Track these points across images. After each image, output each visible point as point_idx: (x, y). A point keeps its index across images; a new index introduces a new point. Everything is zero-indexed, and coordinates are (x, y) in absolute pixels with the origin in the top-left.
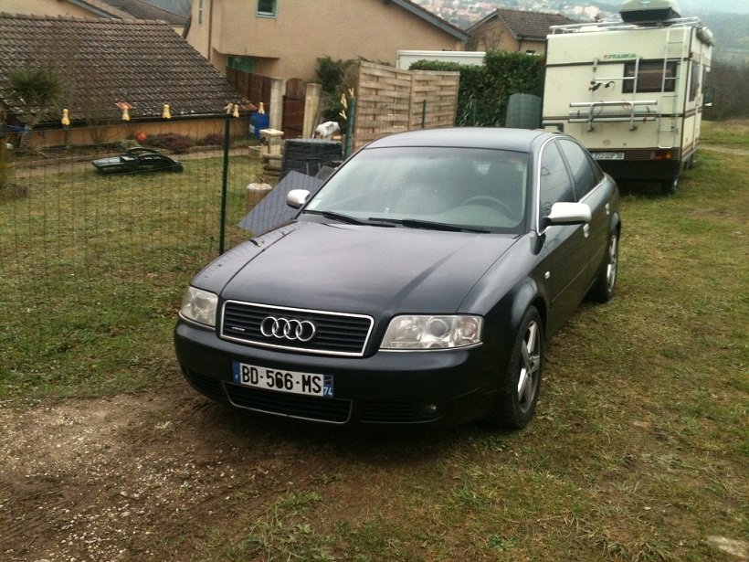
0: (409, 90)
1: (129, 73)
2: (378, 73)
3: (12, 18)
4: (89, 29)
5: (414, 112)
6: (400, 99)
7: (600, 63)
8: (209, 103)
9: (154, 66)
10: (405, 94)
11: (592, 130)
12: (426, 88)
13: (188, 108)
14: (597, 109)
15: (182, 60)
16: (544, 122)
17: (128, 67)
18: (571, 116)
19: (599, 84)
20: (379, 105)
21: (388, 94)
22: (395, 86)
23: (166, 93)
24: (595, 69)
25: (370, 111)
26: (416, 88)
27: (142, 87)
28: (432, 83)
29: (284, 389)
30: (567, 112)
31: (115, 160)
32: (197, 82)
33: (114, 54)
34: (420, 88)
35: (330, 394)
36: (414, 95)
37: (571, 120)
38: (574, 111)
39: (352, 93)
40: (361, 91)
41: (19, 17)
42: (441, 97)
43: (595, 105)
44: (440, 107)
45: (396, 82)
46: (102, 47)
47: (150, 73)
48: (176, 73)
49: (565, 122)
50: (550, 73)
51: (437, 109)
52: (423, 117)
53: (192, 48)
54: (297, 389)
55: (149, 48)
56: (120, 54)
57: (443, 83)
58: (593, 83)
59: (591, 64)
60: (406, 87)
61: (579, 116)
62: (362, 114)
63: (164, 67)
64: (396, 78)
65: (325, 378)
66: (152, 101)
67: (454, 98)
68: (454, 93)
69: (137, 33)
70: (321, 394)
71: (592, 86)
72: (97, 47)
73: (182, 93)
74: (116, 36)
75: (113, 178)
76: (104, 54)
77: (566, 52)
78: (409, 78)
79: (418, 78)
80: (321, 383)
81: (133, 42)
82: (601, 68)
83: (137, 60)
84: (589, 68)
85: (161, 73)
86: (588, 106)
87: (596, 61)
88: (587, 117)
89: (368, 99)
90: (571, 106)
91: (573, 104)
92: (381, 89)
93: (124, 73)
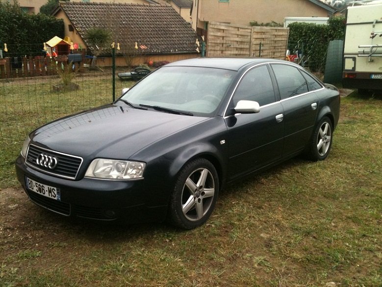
0: (249, 37)
1: (149, 31)
2: (223, 28)
3: (97, 5)
4: (132, 9)
5: (254, 49)
6: (242, 42)
7: (377, 22)
8: (186, 46)
9: (161, 27)
10: (246, 39)
11: (372, 61)
12: (263, 36)
13: (175, 48)
14: (374, 49)
15: (176, 24)
16: (345, 56)
17: (148, 28)
18: (360, 53)
19: (376, 35)
20: (224, 45)
21: (232, 39)
22: (238, 35)
23: (165, 41)
24: (374, 26)
25: (218, 48)
26: (255, 36)
27: (154, 38)
28: (268, 34)
29: (42, 194)
30: (357, 50)
31: (128, 74)
32: (182, 35)
33: (143, 21)
34: (259, 36)
35: (59, 199)
36: (253, 40)
37: (359, 55)
38: (361, 50)
39: (203, 38)
40: (209, 37)
41: (101, 4)
42: (275, 41)
43: (373, 47)
44: (275, 46)
45: (238, 33)
46: (138, 18)
47: (159, 31)
48: (172, 31)
49: (356, 56)
50: (348, 28)
51: (273, 48)
52: (260, 52)
53: (182, 18)
54: (47, 194)
55: (160, 18)
56: (145, 21)
57: (276, 33)
58: (372, 34)
59: (372, 23)
60: (247, 36)
61: (364, 53)
62: (211, 50)
63: (167, 28)
64: (238, 30)
65: (57, 190)
66: (157, 45)
67: (285, 42)
68: (285, 39)
69: (156, 11)
70: (56, 198)
71: (372, 36)
72: (135, 18)
73: (173, 41)
74: (145, 12)
75: (125, 82)
76: (138, 21)
77: (358, 17)
78: (249, 31)
79: (255, 30)
80: (56, 192)
81: (153, 15)
82: (378, 26)
83: (153, 24)
84: (371, 25)
85: (164, 31)
86: (369, 47)
87: (375, 21)
88: (369, 54)
89: (215, 42)
90: (359, 47)
91: (360, 46)
92: (226, 37)
93: (146, 31)
